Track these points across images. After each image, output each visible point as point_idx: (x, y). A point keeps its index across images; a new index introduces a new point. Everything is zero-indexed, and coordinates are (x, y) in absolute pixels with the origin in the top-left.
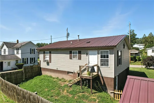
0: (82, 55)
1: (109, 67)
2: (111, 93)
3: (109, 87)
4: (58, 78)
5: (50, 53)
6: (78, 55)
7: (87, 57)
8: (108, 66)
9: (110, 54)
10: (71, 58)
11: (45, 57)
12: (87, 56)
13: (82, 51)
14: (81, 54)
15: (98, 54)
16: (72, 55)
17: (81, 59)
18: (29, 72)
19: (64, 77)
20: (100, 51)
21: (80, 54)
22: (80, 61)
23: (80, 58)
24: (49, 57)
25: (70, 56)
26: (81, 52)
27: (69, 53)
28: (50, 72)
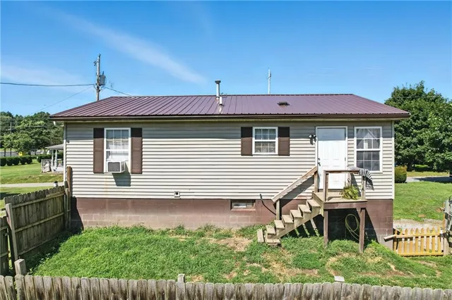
0: (292, 141)
1: (381, 171)
2: (386, 240)
3: (380, 227)
4: (183, 228)
5: (137, 133)
6: (276, 140)
7: (311, 146)
8: (378, 169)
9: (383, 137)
10: (246, 151)
11: (105, 150)
12: (312, 143)
13: (291, 128)
14: (288, 135)
15: (351, 136)
16: (254, 140)
17: (291, 153)
18: (29, 223)
19: (212, 223)
20: (356, 128)
21: (286, 139)
22: (284, 158)
23: (284, 151)
24: (129, 150)
25: (242, 144)
26: (291, 132)
27: (240, 135)
28: (136, 212)
